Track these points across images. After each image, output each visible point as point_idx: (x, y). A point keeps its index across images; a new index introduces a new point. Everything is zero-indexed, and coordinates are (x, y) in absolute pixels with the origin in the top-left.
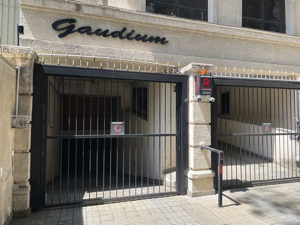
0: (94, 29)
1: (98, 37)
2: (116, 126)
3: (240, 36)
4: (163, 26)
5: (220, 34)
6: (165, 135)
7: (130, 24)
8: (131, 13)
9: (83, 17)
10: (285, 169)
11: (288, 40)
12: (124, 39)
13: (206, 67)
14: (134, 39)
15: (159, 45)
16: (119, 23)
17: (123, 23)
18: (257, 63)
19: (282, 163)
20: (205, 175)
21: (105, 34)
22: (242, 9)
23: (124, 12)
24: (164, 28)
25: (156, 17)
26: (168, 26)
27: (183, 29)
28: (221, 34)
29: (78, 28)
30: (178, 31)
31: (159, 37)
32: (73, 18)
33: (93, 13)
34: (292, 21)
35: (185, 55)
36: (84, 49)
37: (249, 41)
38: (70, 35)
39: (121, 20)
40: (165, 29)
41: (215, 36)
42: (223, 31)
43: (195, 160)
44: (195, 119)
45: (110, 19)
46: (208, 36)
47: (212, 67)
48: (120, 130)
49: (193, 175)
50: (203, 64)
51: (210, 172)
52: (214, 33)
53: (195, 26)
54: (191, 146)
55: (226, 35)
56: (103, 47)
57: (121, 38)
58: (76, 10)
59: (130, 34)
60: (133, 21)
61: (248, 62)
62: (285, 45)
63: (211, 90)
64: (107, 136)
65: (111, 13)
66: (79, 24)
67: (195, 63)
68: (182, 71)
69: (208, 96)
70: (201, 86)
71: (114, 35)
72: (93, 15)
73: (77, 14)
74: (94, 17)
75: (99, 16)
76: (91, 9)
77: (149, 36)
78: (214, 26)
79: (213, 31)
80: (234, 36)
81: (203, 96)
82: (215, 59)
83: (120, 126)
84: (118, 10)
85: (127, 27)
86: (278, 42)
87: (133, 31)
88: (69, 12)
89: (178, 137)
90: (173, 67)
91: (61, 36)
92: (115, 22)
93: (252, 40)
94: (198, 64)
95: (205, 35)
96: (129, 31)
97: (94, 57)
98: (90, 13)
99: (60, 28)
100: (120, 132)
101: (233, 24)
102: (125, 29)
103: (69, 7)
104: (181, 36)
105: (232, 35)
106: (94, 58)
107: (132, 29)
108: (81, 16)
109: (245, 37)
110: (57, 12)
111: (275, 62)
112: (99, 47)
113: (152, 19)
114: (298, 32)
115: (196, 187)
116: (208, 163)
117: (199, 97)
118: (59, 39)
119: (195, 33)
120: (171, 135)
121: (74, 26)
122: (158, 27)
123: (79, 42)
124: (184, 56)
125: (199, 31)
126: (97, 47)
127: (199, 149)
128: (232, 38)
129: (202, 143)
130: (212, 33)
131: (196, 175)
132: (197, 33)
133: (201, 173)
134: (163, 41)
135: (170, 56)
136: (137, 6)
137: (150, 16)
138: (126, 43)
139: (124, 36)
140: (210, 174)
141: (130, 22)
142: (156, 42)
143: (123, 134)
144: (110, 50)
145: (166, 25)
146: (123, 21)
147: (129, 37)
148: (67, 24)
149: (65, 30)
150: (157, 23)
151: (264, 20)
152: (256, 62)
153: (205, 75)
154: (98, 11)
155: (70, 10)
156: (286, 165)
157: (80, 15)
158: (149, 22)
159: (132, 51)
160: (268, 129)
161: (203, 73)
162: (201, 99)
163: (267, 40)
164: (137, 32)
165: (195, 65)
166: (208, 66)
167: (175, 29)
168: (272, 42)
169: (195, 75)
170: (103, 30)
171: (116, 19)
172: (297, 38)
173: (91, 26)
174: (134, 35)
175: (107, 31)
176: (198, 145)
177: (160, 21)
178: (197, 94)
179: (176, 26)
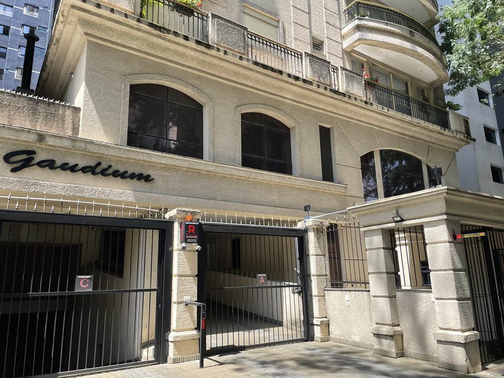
0: (59, 163)
1: (63, 172)
2: (83, 280)
3: (239, 176)
4: (149, 162)
5: (216, 172)
6: (144, 290)
7: (106, 158)
8: (109, 147)
9: (46, 148)
10: (293, 331)
11: (292, 182)
12: (97, 175)
13: (192, 213)
14: (111, 176)
15: (142, 184)
16: (93, 156)
17: (97, 157)
18: (259, 206)
19: (289, 325)
20: (188, 336)
21: (73, 169)
22: (241, 146)
23: (100, 145)
24: (149, 164)
25: (139, 152)
26: (154, 162)
27: (173, 166)
28: (218, 173)
29: (37, 161)
30: (166, 168)
31: (143, 174)
32: (31, 150)
33: (60, 145)
34: (298, 161)
35: (174, 195)
36: (44, 186)
37: (249, 181)
38: (26, 169)
39: (95, 153)
40: (151, 165)
41: (210, 175)
42: (218, 170)
43: (178, 318)
44: (180, 271)
45: (81, 152)
46: (202, 174)
47: (199, 213)
48: (88, 285)
49: (175, 337)
50: (189, 210)
51: (195, 332)
52: (210, 172)
53: (186, 163)
54: (175, 303)
55: (223, 174)
56: (69, 185)
57: (94, 173)
58: (37, 141)
59: (106, 170)
60: (111, 155)
61: (248, 205)
62: (289, 187)
63: (197, 237)
64: (70, 293)
65: (83, 145)
66: (40, 157)
67: (180, 209)
68: (167, 216)
69: (194, 244)
70: (186, 233)
71: (84, 170)
72: (59, 147)
73: (39, 145)
74: (60, 149)
75: (67, 148)
76: (58, 140)
77: (129, 173)
78: (209, 164)
79: (208, 169)
80: (232, 175)
81: (188, 244)
82: (211, 201)
83: (88, 281)
84: (92, 142)
85: (102, 162)
86: (281, 183)
87: (110, 167)
88: (27, 142)
89: (159, 292)
90: (156, 212)
91: (13, 170)
92: (88, 155)
93: (253, 180)
94: (184, 209)
95: (199, 173)
96: (104, 165)
97: (62, 200)
98: (56, 145)
99: (13, 161)
100: (87, 288)
101: (231, 162)
102: (99, 164)
103: (28, 137)
104: (169, 173)
105: (230, 175)
106: (62, 202)
107: (108, 164)
108: (43, 148)
109: (244, 177)
110: (12, 142)
111: (279, 205)
112: (64, 184)
113: (135, 153)
114: (305, 172)
115: (178, 351)
116: (193, 321)
117: (184, 245)
118: (11, 173)
119: (187, 171)
120: (150, 290)
121: (32, 159)
122: (141, 163)
123: (37, 178)
124: (172, 197)
125: (191, 169)
126: (61, 184)
127: (182, 306)
128: (230, 178)
129: (187, 298)
130: (207, 171)
131: (178, 337)
132: (190, 171)
133: (184, 334)
134: (147, 179)
135: (155, 196)
136: (117, 138)
137: (132, 151)
138: (100, 180)
139: (97, 172)
140: (195, 335)
141: (106, 155)
142: (139, 179)
143: (91, 290)
144: (78, 189)
145: (151, 160)
146: (97, 155)
147: (104, 173)
148: (24, 157)
149: (20, 164)
150: (141, 158)
151: (267, 158)
152: (257, 205)
153: (191, 221)
154: (67, 143)
155: (30, 140)
156: (294, 327)
157: (42, 146)
158: (131, 157)
159: (107, 190)
160: (263, 281)
161: (189, 219)
162: (185, 247)
163: (269, 181)
164: (115, 167)
165: (180, 211)
166: (194, 212)
167: (163, 166)
168: (275, 183)
169: (180, 221)
170: (71, 164)
171: (88, 152)
172: (302, 180)
173: (56, 159)
174: (110, 171)
175: (77, 165)
176: (182, 300)
177: (143, 157)
178: (181, 242)
179: (164, 162)
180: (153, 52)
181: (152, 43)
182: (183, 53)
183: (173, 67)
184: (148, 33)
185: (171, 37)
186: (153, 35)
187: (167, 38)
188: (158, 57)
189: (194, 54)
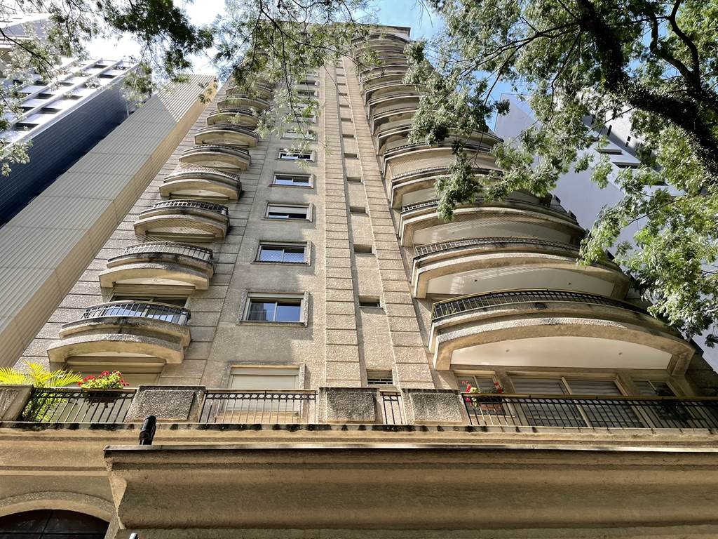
180: (30, 464)
181: (29, 451)
182: (81, 450)
183: (65, 477)
184: (16, 438)
185: (49, 432)
186: (26, 438)
187: (47, 436)
188: (38, 468)
189: (98, 447)
